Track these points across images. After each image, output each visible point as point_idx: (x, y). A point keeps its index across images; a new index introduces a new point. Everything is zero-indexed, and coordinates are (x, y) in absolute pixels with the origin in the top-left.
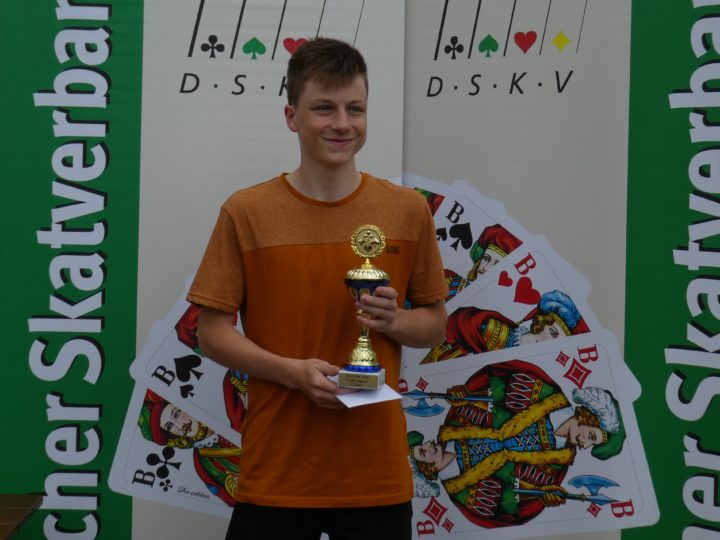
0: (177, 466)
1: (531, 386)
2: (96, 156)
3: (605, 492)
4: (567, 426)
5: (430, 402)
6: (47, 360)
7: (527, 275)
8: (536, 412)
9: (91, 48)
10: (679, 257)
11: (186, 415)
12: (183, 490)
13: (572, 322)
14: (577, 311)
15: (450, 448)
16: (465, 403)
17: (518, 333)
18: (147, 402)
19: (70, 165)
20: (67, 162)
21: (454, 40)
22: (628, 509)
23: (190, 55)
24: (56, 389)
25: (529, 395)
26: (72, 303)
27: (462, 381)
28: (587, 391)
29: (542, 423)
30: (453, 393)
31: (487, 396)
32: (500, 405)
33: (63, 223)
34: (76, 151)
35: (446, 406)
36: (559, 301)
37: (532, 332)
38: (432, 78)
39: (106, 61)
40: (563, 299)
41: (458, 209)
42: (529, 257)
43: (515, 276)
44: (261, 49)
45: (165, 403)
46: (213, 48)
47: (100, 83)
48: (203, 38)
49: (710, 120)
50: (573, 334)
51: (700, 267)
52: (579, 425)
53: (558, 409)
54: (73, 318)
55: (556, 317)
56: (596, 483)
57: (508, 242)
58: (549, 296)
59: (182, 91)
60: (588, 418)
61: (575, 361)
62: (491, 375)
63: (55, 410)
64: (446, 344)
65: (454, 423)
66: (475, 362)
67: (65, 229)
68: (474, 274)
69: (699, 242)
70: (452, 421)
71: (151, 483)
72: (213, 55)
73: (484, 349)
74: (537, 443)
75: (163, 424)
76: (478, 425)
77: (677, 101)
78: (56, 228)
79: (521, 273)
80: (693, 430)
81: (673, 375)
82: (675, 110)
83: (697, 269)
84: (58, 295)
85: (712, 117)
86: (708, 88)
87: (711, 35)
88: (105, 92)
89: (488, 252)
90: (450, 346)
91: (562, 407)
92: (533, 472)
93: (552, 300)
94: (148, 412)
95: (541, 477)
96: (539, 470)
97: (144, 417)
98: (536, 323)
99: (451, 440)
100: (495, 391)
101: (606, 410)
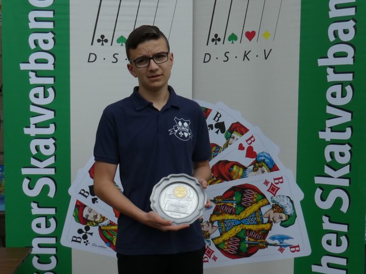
0: (91, 234)
2: (49, 92)
3: (286, 242)
4: (268, 213)
6: (31, 187)
7: (251, 145)
8: (255, 207)
9: (46, 42)
10: (322, 135)
11: (94, 212)
12: (94, 245)
13: (271, 166)
15: (216, 224)
16: (222, 204)
17: (247, 171)
18: (77, 206)
19: (38, 97)
20: (36, 96)
21: (216, 35)
22: (297, 249)
23: (92, 44)
24: (35, 200)
25: (252, 199)
26: (41, 161)
27: (221, 194)
28: (278, 197)
29: (257, 212)
30: (216, 199)
31: (233, 200)
32: (239, 204)
33: (35, 124)
34: (40, 91)
36: (265, 157)
37: (253, 171)
38: (206, 54)
39: (53, 48)
40: (267, 155)
41: (219, 115)
42: (252, 137)
43: (246, 146)
45: (85, 206)
46: (102, 41)
47: (50, 58)
48: (98, 36)
49: (336, 71)
50: (271, 171)
52: (274, 212)
53: (264, 206)
54: (42, 168)
55: (263, 164)
56: (282, 238)
57: (243, 130)
58: (260, 154)
59: (89, 62)
60: (279, 209)
61: (272, 184)
62: (235, 191)
63: (35, 210)
64: (213, 177)
65: (217, 213)
66: (227, 185)
67: (36, 127)
68: (226, 145)
69: (331, 128)
71: (80, 242)
72: (103, 44)
73: (231, 179)
74: (256, 221)
75: (84, 216)
76: (229, 213)
77: (321, 62)
78: (33, 127)
79: (248, 144)
80: (327, 213)
81: (318, 189)
82: (320, 66)
83: (330, 140)
84: (34, 157)
85: (337, 70)
86: (336, 56)
87: (337, 31)
88: (53, 62)
89: (233, 135)
90: (215, 178)
91: (266, 205)
92: (253, 234)
93: (262, 156)
94: (77, 211)
95: (257, 236)
96: (256, 233)
97: (76, 213)
98: (255, 167)
99: (216, 221)
100: (237, 198)
101: (287, 205)
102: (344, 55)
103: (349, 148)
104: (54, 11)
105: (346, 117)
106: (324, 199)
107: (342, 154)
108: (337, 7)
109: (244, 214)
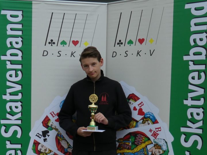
1: (142, 138)
2: (19, 74)
4: (152, 149)
6: (6, 132)
8: (143, 145)
9: (17, 43)
10: (185, 102)
11: (45, 147)
13: (154, 121)
14: (155, 117)
16: (123, 143)
17: (139, 123)
18: (34, 143)
19: (12, 77)
20: (11, 76)
21: (120, 41)
23: (45, 45)
24: (9, 139)
25: (141, 140)
26: (13, 116)
28: (158, 140)
29: (145, 148)
30: (119, 140)
31: (130, 141)
32: (133, 143)
33: (10, 93)
34: (13, 73)
36: (150, 115)
37: (142, 123)
39: (21, 47)
40: (151, 114)
42: (142, 102)
43: (138, 108)
44: (66, 44)
45: (39, 143)
46: (52, 43)
47: (20, 53)
48: (49, 40)
50: (153, 124)
51: (191, 105)
52: (155, 149)
53: (149, 144)
54: (13, 120)
55: (149, 119)
57: (136, 98)
58: (147, 113)
59: (43, 56)
60: (158, 147)
61: (154, 131)
62: (131, 135)
63: (9, 145)
65: (119, 148)
67: (10, 95)
69: (191, 98)
72: (52, 45)
73: (129, 128)
74: (143, 154)
75: (39, 149)
76: (127, 149)
77: (185, 58)
78: (8, 95)
79: (140, 107)
80: (188, 150)
81: (183, 135)
82: (185, 61)
84: (9, 113)
85: (195, 63)
86: (195, 54)
87: (196, 39)
88: (21, 56)
89: (130, 101)
91: (151, 144)
94: (34, 146)
97: (34, 147)
98: (143, 121)
99: (119, 153)
100: (132, 139)
101: (163, 144)
102: (200, 54)
103: (203, 110)
104: (22, 24)
105: (201, 91)
106: (186, 141)
107: (198, 114)
108: (196, 25)
109: (136, 149)
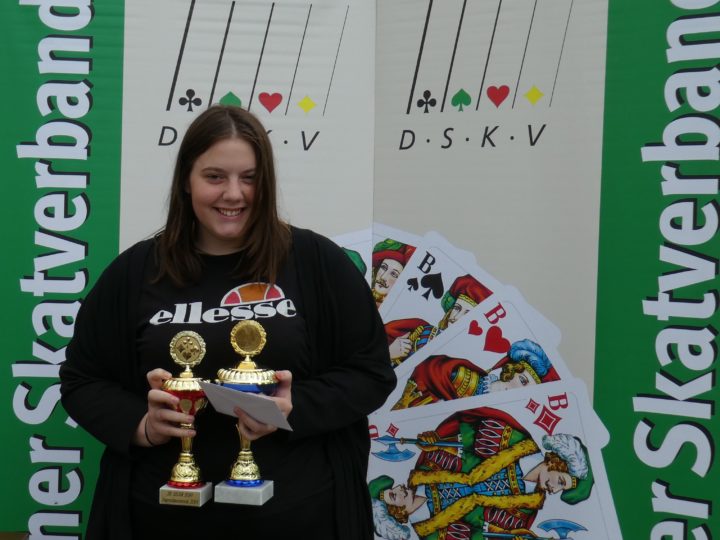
1: (501, 432)
2: (77, 207)
3: (573, 536)
4: (536, 471)
5: (401, 447)
6: (30, 405)
7: (497, 325)
8: (506, 458)
9: (72, 101)
10: (649, 308)
13: (543, 370)
14: (547, 360)
15: (421, 492)
16: (436, 448)
17: (488, 380)
19: (52, 216)
20: (49, 213)
21: (427, 94)
23: (168, 108)
24: (38, 432)
25: (499, 441)
26: (54, 350)
28: (557, 438)
29: (512, 468)
30: (423, 439)
31: (457, 442)
32: (470, 450)
33: (45, 272)
34: (58, 201)
35: (417, 451)
37: (502, 379)
38: (405, 132)
39: (86, 115)
40: (533, 347)
41: (430, 260)
42: (500, 307)
43: (485, 326)
46: (190, 102)
47: (81, 136)
48: (180, 93)
49: (683, 173)
50: (543, 382)
51: (670, 318)
52: (549, 470)
53: (527, 455)
54: (55, 364)
55: (526, 365)
56: (565, 528)
57: (478, 292)
58: (519, 345)
59: (161, 144)
60: (558, 464)
61: (545, 409)
62: (461, 422)
63: (38, 453)
64: (416, 391)
65: (423, 467)
66: (445, 409)
67: (47, 278)
68: (445, 323)
69: (670, 293)
70: (422, 466)
72: (190, 109)
73: (454, 396)
74: (506, 488)
76: (447, 469)
77: (649, 154)
78: (39, 277)
79: (491, 323)
80: (661, 476)
81: (641, 424)
82: (646, 162)
83: (667, 319)
84: (40, 342)
85: (683, 170)
86: (680, 141)
87: (684, 89)
88: (86, 144)
89: (459, 302)
90: (421, 394)
91: (532, 453)
92: (502, 516)
93: (523, 349)
95: (510, 520)
96: (508, 514)
98: (505, 371)
99: (421, 484)
100: (465, 437)
101: (575, 456)
102: (698, 140)
103: (711, 337)
104: (91, 39)
105: (705, 271)
106: (655, 446)
107: (694, 348)
108: (685, 40)
109: (481, 472)
